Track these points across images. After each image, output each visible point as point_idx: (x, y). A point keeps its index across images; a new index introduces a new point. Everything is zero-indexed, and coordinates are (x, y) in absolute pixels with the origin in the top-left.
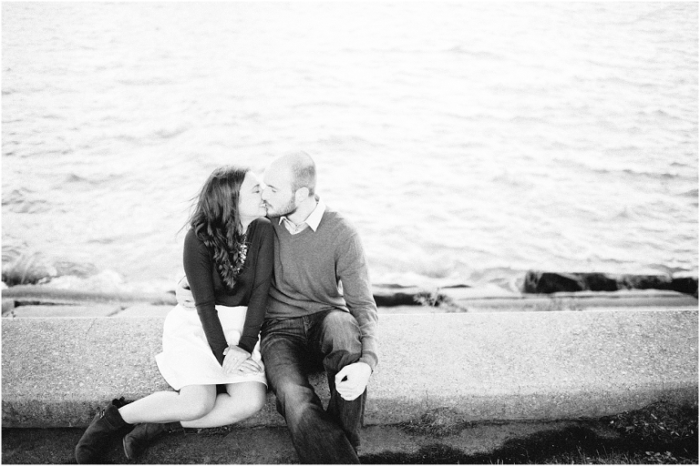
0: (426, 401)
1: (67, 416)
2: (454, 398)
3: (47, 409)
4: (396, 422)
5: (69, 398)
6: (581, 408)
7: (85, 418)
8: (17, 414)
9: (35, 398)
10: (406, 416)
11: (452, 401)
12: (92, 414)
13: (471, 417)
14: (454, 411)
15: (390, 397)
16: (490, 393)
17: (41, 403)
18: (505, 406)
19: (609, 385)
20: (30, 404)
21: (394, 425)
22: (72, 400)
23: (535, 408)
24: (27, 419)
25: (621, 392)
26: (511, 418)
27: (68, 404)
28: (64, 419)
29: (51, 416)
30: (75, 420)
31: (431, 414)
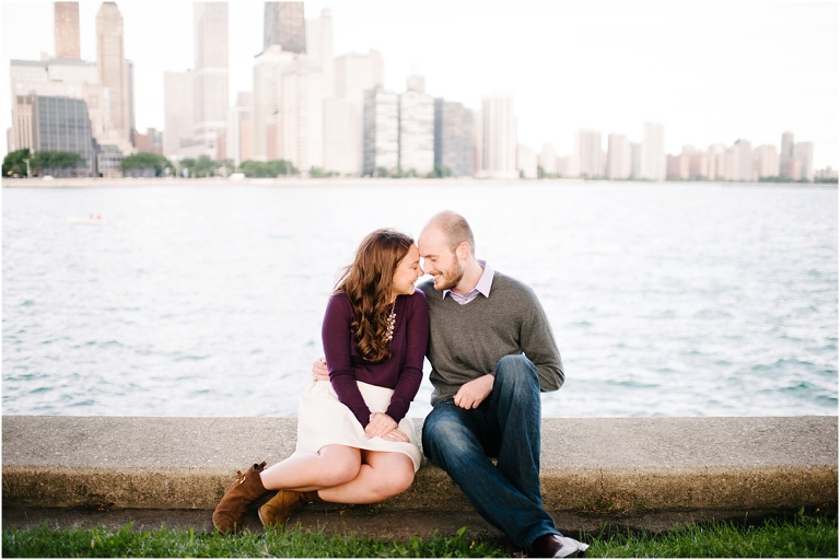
0: (601, 481)
1: (190, 496)
2: (632, 478)
3: (170, 484)
4: (567, 507)
5: (197, 472)
6: (779, 494)
7: (212, 497)
8: (136, 490)
9: (158, 471)
10: (579, 501)
11: (630, 482)
12: (220, 493)
13: (653, 504)
14: (634, 496)
15: (559, 476)
16: (673, 473)
17: (163, 478)
18: (691, 490)
19: (809, 467)
20: (151, 479)
21: (565, 511)
22: (200, 474)
23: (726, 493)
24: (146, 498)
25: (824, 475)
26: (699, 505)
27: (195, 480)
28: (187, 499)
29: (173, 494)
30: (199, 500)
31: (607, 497)
